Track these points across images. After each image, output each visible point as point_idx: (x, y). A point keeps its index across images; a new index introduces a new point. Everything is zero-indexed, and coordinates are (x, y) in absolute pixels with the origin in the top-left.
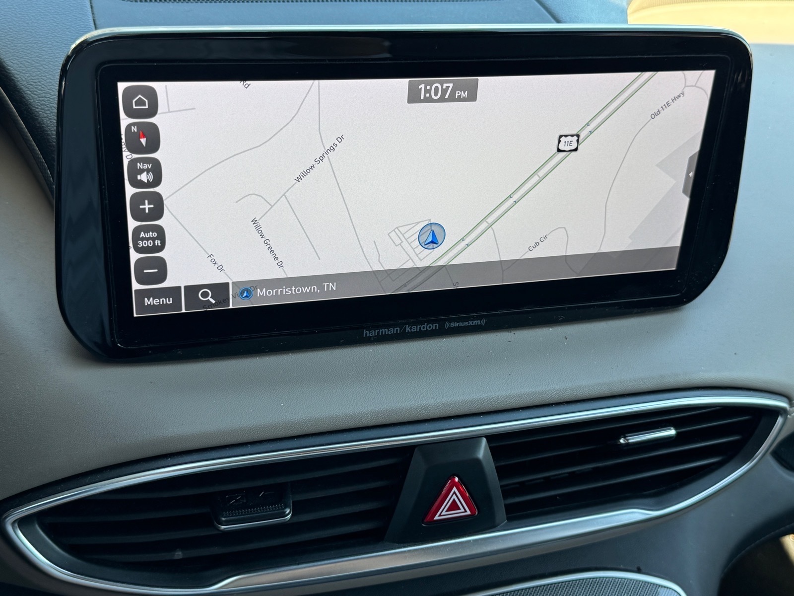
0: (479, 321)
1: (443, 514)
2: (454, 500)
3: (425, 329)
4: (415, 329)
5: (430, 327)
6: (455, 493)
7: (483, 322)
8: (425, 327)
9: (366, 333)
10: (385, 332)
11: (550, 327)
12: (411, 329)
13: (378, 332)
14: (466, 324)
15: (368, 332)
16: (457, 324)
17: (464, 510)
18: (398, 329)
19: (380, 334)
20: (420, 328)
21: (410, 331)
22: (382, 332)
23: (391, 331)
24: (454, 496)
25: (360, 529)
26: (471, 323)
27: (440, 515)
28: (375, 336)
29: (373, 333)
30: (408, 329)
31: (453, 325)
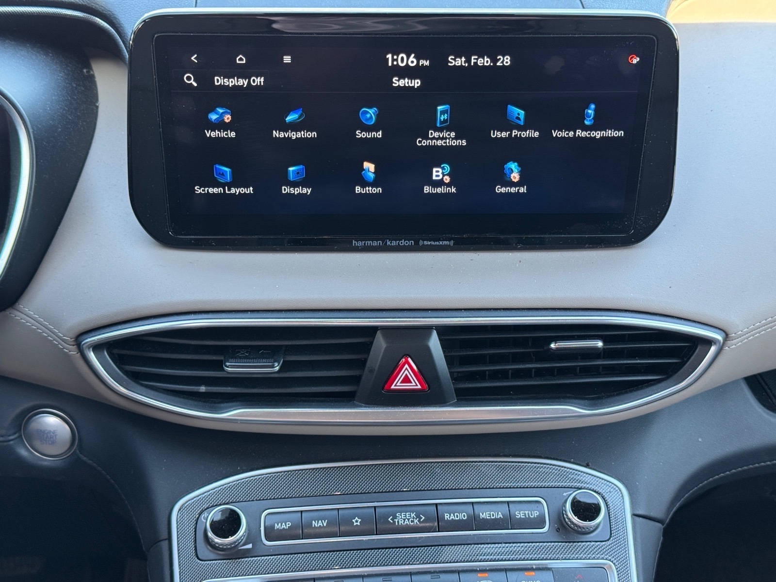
0: (448, 242)
1: (398, 384)
2: (406, 375)
3: (403, 244)
4: (394, 243)
5: (407, 243)
6: (406, 369)
7: (452, 243)
8: (403, 243)
9: (355, 243)
10: (370, 244)
11: (511, 252)
12: (391, 243)
13: (365, 244)
14: (437, 243)
15: (356, 242)
16: (430, 243)
17: (415, 384)
18: (381, 242)
19: (366, 245)
20: (399, 243)
21: (390, 244)
22: (368, 243)
23: (375, 243)
24: (406, 372)
25: (337, 390)
26: (441, 243)
27: (395, 386)
28: (362, 246)
29: (360, 244)
30: (389, 243)
31: (426, 243)
